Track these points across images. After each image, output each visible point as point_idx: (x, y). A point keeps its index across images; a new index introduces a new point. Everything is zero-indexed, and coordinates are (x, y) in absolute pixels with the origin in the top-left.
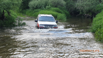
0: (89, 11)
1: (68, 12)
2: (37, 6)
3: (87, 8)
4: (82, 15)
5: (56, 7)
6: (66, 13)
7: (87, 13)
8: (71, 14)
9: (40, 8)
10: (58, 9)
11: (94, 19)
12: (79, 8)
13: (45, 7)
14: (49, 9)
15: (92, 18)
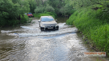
0: (67, 14)
1: (56, 15)
2: (39, 12)
3: (66, 12)
4: (63, 16)
5: (49, 12)
6: (55, 15)
7: (66, 14)
8: (58, 15)
9: (41, 12)
10: (50, 13)
11: (70, 18)
12: (62, 12)
13: (43, 12)
14: (45, 13)
15: (69, 17)
